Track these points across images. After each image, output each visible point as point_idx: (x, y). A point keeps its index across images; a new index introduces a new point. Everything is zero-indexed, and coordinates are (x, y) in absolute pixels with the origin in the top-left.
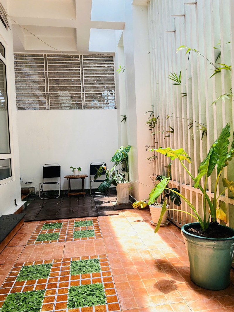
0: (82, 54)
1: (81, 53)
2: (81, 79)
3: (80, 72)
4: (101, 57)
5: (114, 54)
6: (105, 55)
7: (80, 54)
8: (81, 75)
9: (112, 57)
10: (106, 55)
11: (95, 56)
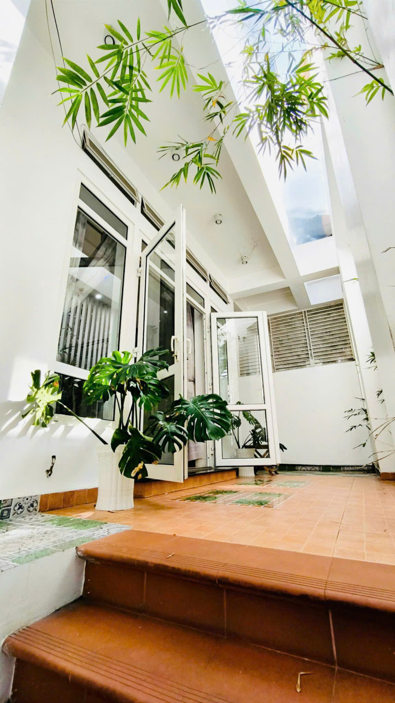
0: (306, 310)
1: (304, 308)
2: (306, 335)
3: (305, 328)
4: (327, 308)
5: (342, 300)
6: (331, 305)
7: (303, 311)
8: (306, 331)
9: (342, 304)
10: (333, 304)
11: (321, 309)
